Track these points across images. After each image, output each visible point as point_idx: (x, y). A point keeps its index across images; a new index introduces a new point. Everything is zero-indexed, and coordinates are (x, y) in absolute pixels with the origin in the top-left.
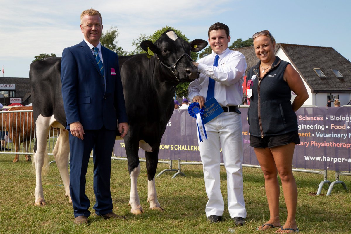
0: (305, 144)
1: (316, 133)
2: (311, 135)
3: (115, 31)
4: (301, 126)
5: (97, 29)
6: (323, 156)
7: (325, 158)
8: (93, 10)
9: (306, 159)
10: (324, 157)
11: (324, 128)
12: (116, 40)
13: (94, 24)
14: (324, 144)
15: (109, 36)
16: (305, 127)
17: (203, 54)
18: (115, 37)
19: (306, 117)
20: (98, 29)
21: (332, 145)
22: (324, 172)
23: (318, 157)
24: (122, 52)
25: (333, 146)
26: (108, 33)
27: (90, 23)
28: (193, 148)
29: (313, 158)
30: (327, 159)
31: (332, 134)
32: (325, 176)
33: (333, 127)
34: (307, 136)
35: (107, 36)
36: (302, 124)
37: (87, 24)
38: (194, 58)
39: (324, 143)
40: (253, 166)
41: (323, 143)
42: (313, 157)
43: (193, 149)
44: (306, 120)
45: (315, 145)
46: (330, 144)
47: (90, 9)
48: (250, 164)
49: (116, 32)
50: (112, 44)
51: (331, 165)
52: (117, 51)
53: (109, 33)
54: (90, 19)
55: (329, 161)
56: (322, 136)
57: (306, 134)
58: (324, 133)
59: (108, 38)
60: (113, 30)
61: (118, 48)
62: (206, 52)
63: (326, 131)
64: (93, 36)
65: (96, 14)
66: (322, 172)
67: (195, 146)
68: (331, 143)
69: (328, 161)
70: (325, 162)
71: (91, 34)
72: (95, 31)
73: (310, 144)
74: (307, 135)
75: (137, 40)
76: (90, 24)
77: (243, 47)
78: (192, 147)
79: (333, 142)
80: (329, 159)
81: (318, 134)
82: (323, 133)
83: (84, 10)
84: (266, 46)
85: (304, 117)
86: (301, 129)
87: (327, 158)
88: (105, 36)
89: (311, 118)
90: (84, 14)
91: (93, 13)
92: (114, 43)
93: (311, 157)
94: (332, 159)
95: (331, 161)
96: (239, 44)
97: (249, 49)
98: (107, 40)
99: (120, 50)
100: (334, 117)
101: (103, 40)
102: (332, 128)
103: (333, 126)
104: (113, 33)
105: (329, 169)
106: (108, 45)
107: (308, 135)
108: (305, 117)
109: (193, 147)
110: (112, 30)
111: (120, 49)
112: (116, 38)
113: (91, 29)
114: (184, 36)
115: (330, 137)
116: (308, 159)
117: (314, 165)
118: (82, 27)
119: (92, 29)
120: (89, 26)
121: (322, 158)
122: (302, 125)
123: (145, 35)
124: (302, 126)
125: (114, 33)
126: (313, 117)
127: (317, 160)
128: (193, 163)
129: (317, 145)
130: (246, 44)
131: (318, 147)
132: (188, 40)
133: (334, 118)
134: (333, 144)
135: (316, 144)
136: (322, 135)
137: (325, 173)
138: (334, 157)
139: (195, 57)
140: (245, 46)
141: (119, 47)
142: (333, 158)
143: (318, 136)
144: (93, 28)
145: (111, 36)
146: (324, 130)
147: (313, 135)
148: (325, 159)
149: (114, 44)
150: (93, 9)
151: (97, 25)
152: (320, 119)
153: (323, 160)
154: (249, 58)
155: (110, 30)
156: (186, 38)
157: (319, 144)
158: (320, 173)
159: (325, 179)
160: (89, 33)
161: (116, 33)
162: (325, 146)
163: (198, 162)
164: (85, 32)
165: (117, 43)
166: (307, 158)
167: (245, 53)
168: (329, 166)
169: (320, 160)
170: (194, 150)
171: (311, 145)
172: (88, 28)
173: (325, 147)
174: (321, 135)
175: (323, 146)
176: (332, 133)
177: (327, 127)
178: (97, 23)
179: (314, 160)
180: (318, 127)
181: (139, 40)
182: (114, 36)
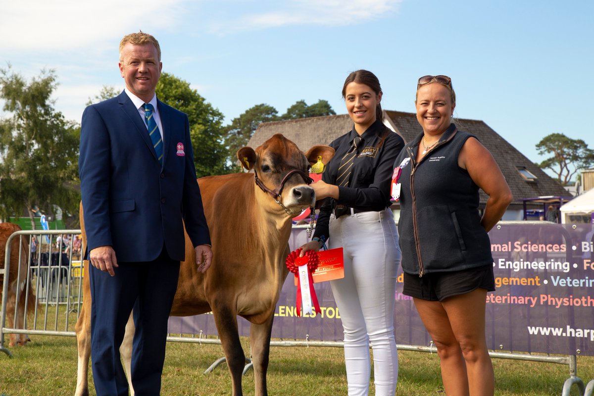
0: (529, 301)
1: (552, 277)
2: (541, 282)
3: (51, 79)
4: (518, 263)
5: (148, 69)
6: (568, 327)
7: (573, 330)
8: (142, 34)
9: (531, 333)
10: (570, 328)
11: (568, 268)
12: (53, 96)
13: (143, 60)
14: (569, 301)
15: (37, 89)
16: (527, 265)
17: (230, 130)
18: (50, 92)
19: (530, 246)
20: (151, 68)
21: (586, 302)
22: (569, 359)
23: (557, 329)
24: (62, 122)
25: (589, 305)
26: (36, 83)
27: (135, 57)
28: (283, 311)
29: (545, 331)
30: (576, 332)
31: (585, 279)
32: (571, 367)
33: (589, 265)
34: (533, 284)
35: (32, 89)
36: (522, 260)
37: (130, 60)
38: (216, 137)
39: (570, 298)
40: (415, 347)
41: (568, 299)
42: (545, 329)
43: (284, 313)
44: (529, 250)
45: (549, 303)
46: (582, 302)
47: (137, 32)
48: (410, 344)
49: (52, 81)
50: (43, 105)
51: (584, 345)
52: (53, 119)
53: (38, 83)
54: (136, 51)
55: (581, 336)
56: (565, 285)
57: (529, 280)
58: (569, 278)
59: (36, 94)
60: (46, 78)
61: (53, 114)
62: (236, 126)
63: (573, 274)
64: (142, 84)
65: (148, 42)
66: (566, 360)
67: (287, 308)
68: (584, 299)
69: (577, 335)
70: (572, 339)
71: (137, 78)
72: (144, 73)
73: (539, 300)
74: (531, 281)
75: (97, 97)
76: (136, 59)
77: (308, 117)
78: (282, 309)
79: (589, 297)
80: (580, 333)
81: (555, 279)
82: (566, 279)
83: (127, 35)
84: (442, 105)
85: (526, 245)
86: (518, 270)
87: (577, 330)
88: (28, 89)
89: (540, 246)
90: (125, 41)
91: (142, 40)
92: (47, 102)
93: (541, 328)
94: (586, 331)
95: (586, 336)
96: (299, 111)
97: (323, 120)
98: (33, 96)
99: (58, 119)
100: (590, 244)
101: (25, 98)
102: (585, 268)
103: (587, 263)
104: (46, 83)
105: (582, 353)
106: (35, 107)
107: (535, 281)
108: (528, 244)
109: (285, 310)
110: (44, 77)
111: (58, 115)
112: (53, 93)
113: (137, 70)
114: (196, 91)
115: (581, 285)
116: (536, 333)
117: (548, 345)
118: (121, 67)
119: (139, 70)
120: (133, 64)
121: (565, 331)
122: (520, 261)
123: (112, 89)
124: (522, 263)
125: (49, 83)
126: (543, 246)
127: (554, 334)
128: (283, 343)
129: (554, 304)
130: (313, 111)
131: (557, 307)
132: (203, 100)
133: (590, 246)
134: (589, 300)
135: (552, 301)
136: (565, 282)
137: (573, 362)
138: (590, 329)
139: (217, 134)
140: (313, 116)
141: (56, 111)
142: (589, 331)
143: (555, 284)
144: (141, 68)
145: (41, 89)
146: (568, 271)
147: (546, 282)
148: (571, 333)
149: (48, 106)
150: (144, 32)
151: (148, 62)
152: (560, 249)
153: (569, 335)
154: (323, 139)
155: (39, 77)
156: (199, 96)
157: (559, 300)
158: (561, 362)
159: (573, 374)
160: (133, 78)
161: (53, 84)
162: (571, 304)
163: (295, 340)
164: (126, 75)
165: (54, 103)
166: (533, 331)
167: (315, 128)
168: (581, 347)
169: (562, 334)
170: (287, 315)
171: (542, 303)
172: (131, 68)
173: (571, 308)
174: (562, 283)
175: (568, 304)
176: (587, 278)
177: (575, 266)
178: (149, 59)
179: (547, 334)
180: (555, 265)
181: (101, 98)
182: (49, 90)
